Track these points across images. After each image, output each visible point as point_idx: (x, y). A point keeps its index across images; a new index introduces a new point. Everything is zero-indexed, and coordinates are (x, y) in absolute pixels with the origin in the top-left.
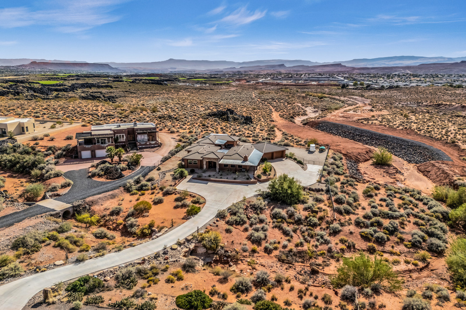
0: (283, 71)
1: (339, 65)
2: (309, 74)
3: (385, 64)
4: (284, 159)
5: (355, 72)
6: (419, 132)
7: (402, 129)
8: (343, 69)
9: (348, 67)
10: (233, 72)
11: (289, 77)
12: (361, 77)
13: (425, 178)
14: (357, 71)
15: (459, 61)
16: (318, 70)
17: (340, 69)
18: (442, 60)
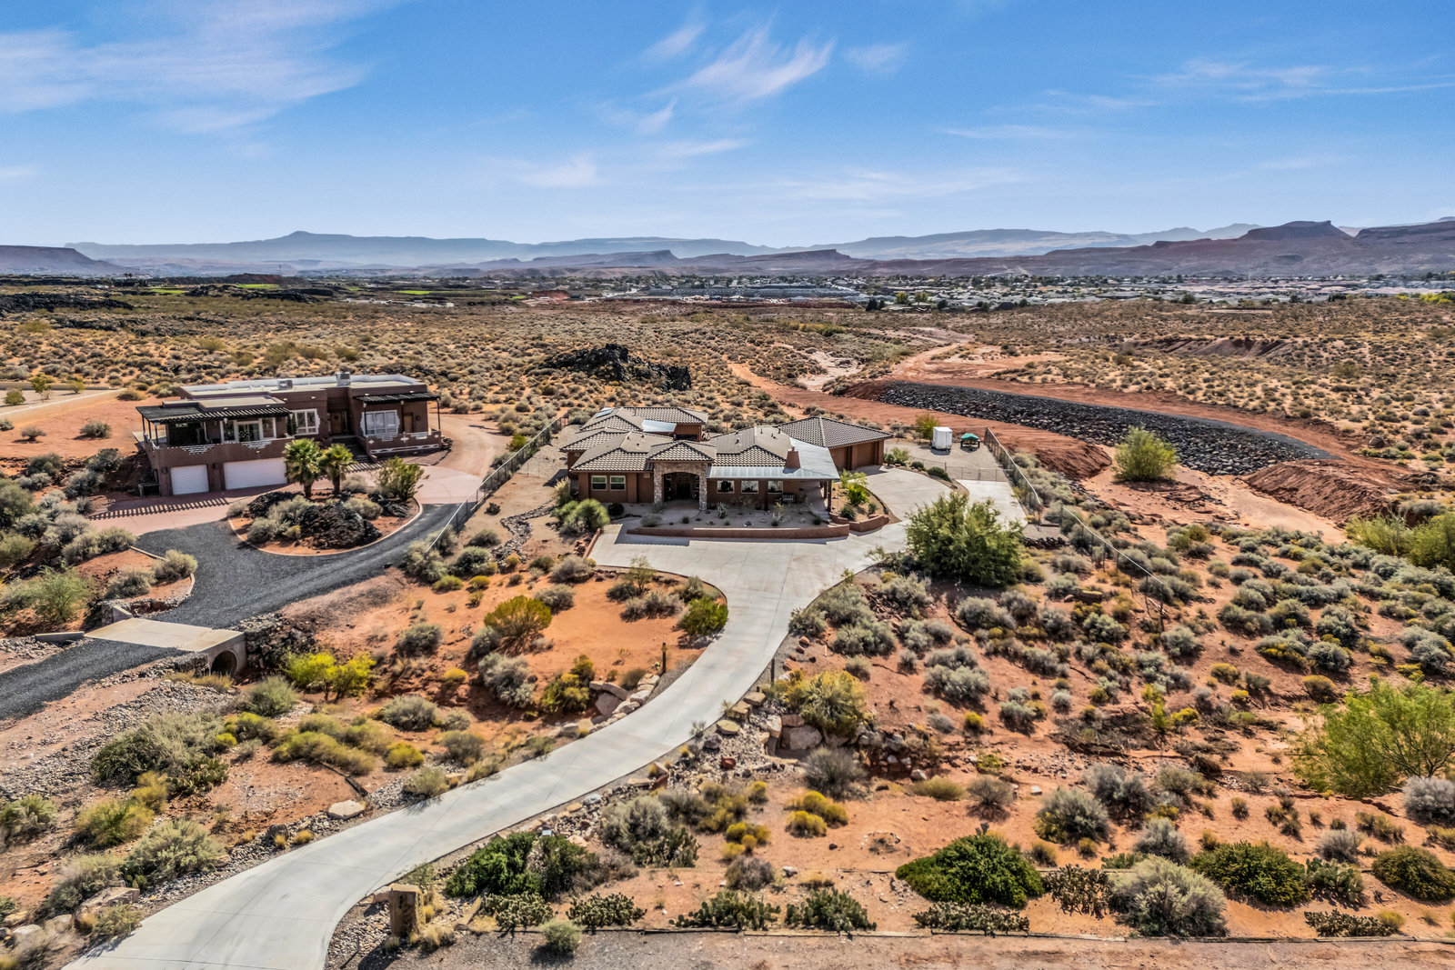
0: (669, 269)
1: (829, 253)
2: (751, 279)
3: (954, 252)
4: (882, 468)
5: (879, 271)
6: (1191, 397)
7: (1140, 392)
8: (845, 266)
9: (856, 261)
10: (513, 272)
11: (693, 287)
12: (900, 285)
13: (1288, 507)
14: (885, 270)
15: (1151, 243)
16: (774, 269)
17: (835, 265)
18: (1105, 240)
